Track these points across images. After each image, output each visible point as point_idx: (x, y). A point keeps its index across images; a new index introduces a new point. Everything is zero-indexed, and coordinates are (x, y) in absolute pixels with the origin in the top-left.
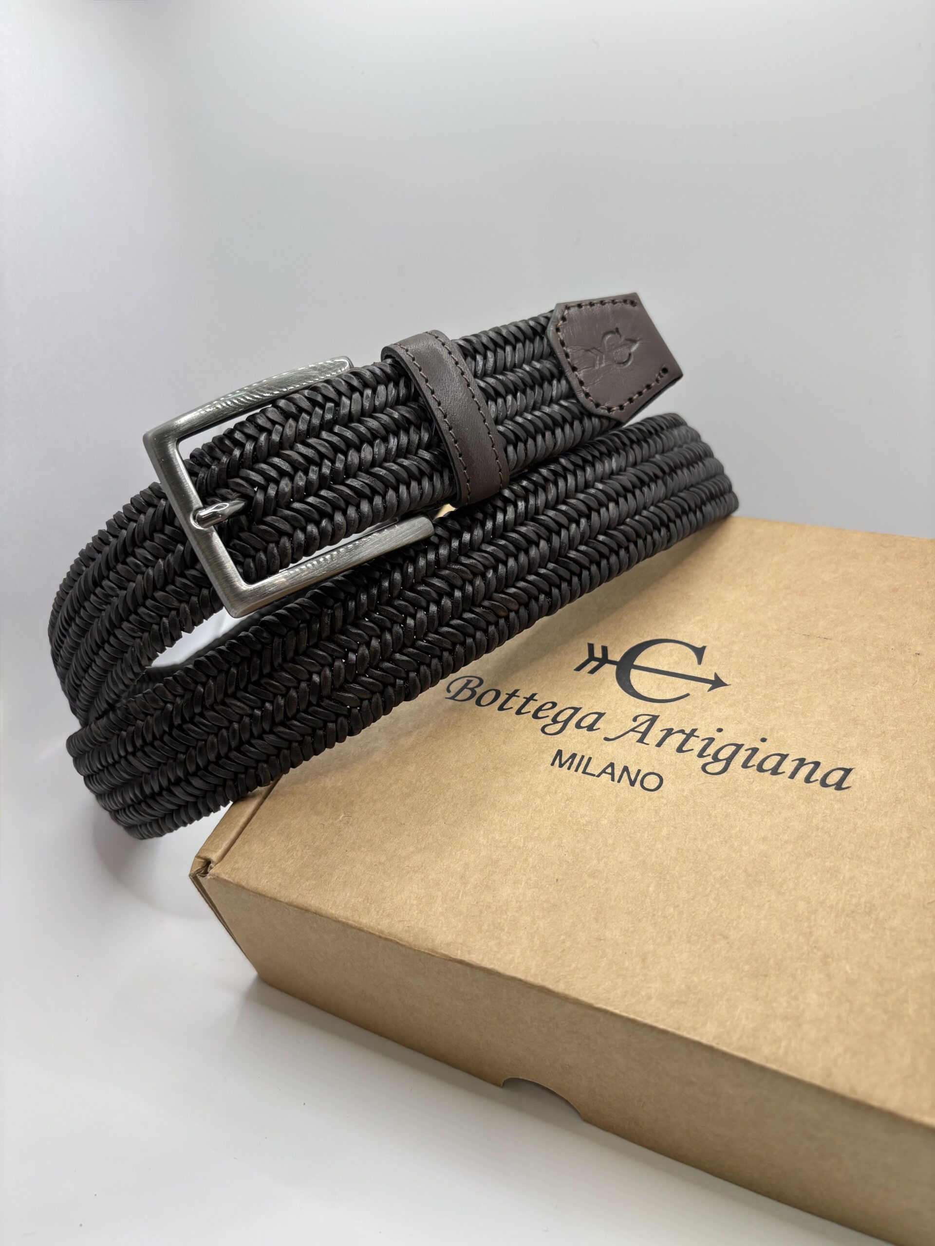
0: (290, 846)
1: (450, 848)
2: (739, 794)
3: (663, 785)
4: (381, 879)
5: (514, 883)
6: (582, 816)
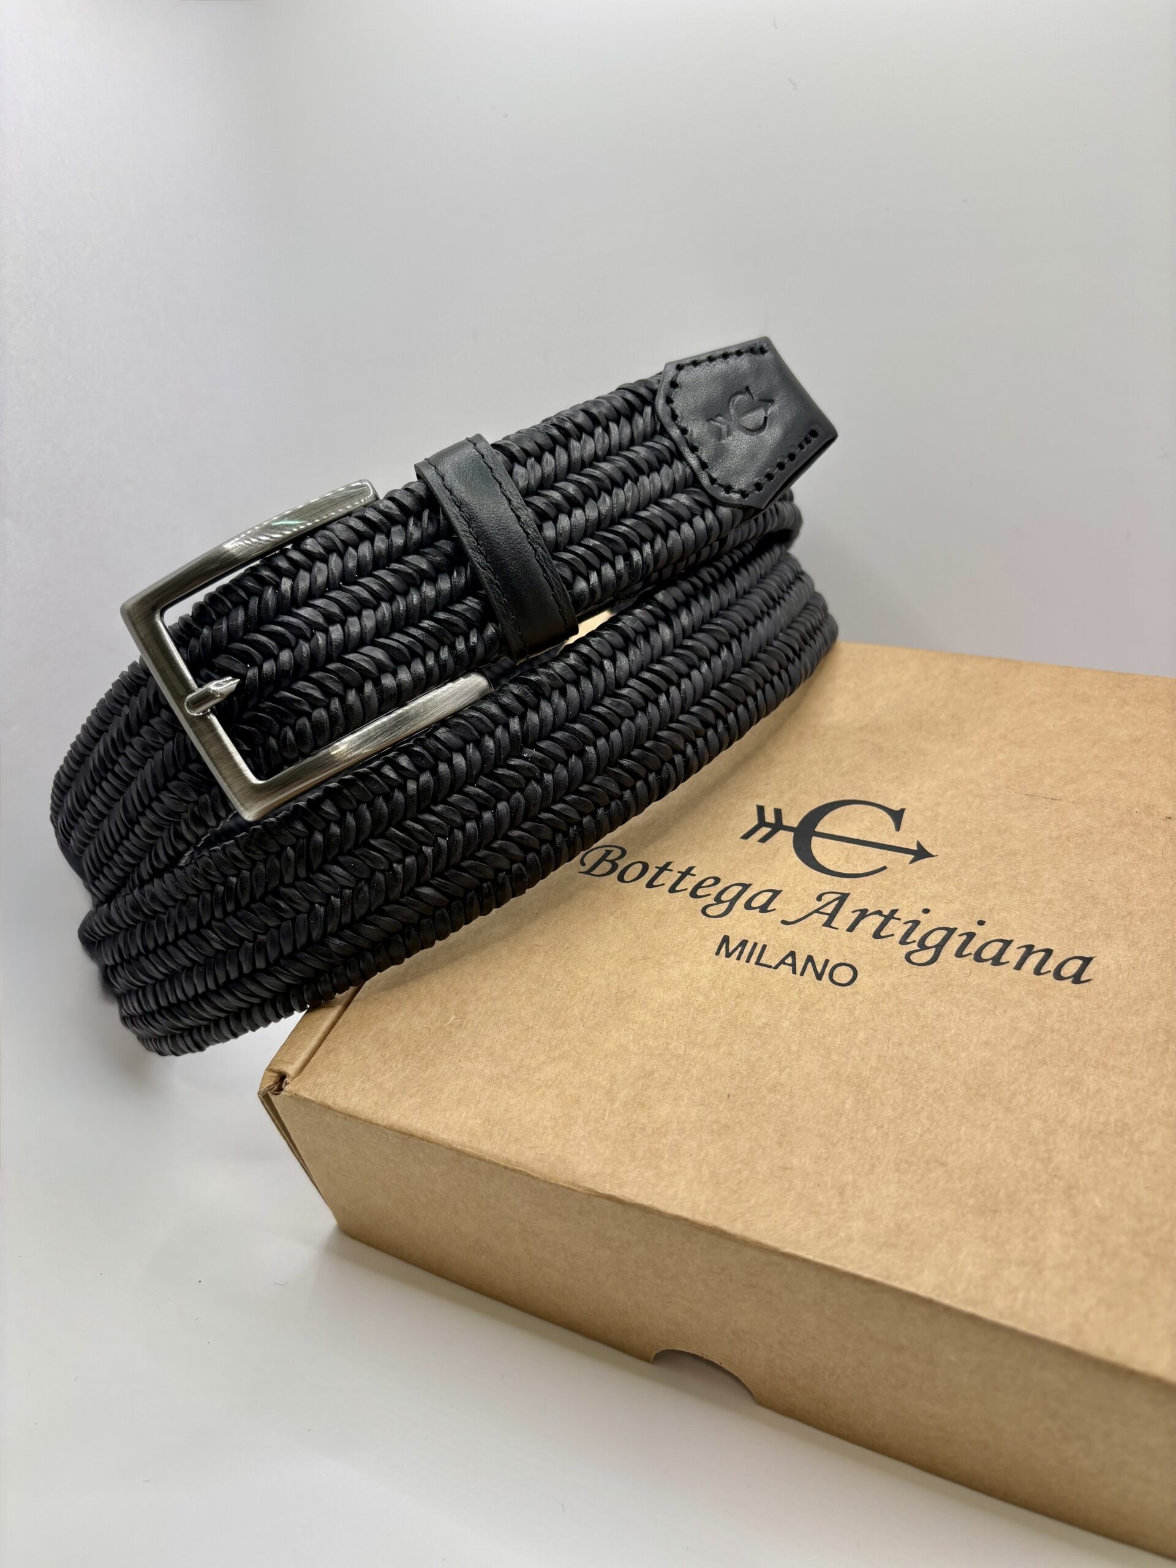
0: (388, 1055)
1: (592, 1056)
2: (953, 988)
6: (758, 1017)
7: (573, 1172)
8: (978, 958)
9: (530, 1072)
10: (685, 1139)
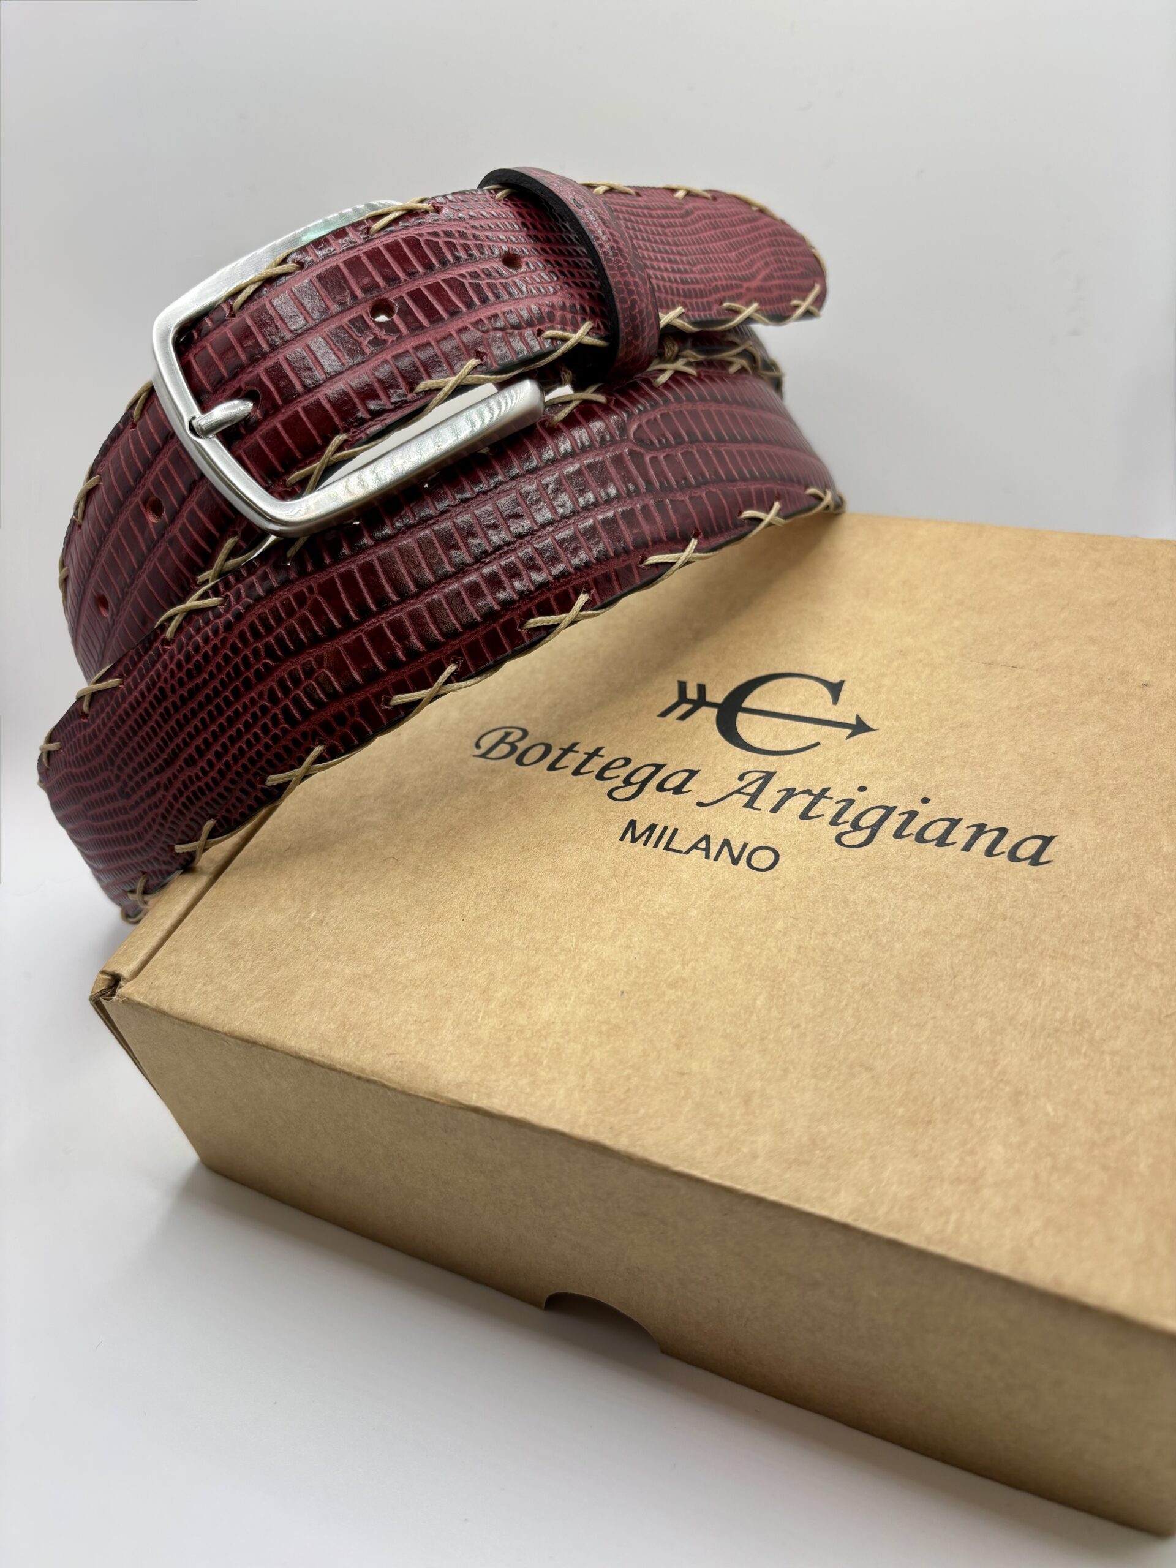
3: (779, 863)
4: (365, 998)
5: (560, 998)
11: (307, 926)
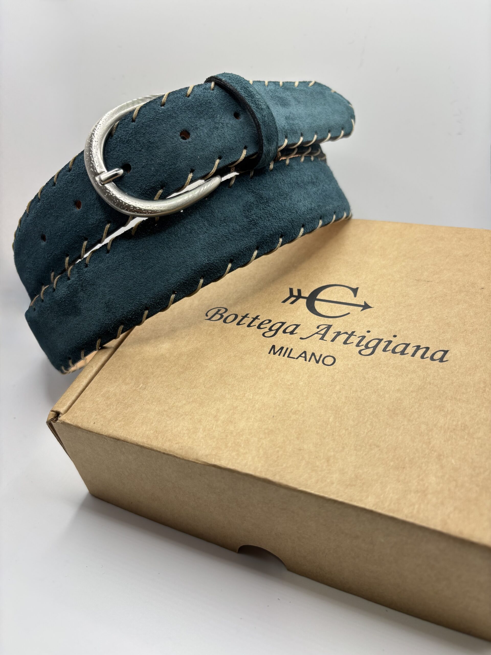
7: (197, 454)
8: (394, 351)
9: (178, 409)
10: (252, 437)
11: (139, 390)
